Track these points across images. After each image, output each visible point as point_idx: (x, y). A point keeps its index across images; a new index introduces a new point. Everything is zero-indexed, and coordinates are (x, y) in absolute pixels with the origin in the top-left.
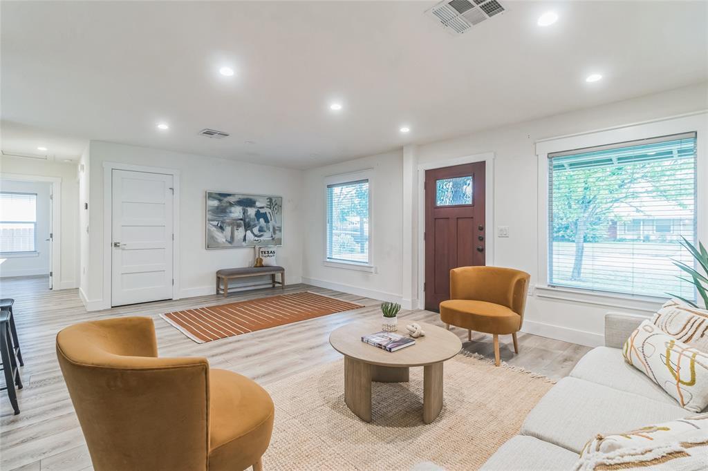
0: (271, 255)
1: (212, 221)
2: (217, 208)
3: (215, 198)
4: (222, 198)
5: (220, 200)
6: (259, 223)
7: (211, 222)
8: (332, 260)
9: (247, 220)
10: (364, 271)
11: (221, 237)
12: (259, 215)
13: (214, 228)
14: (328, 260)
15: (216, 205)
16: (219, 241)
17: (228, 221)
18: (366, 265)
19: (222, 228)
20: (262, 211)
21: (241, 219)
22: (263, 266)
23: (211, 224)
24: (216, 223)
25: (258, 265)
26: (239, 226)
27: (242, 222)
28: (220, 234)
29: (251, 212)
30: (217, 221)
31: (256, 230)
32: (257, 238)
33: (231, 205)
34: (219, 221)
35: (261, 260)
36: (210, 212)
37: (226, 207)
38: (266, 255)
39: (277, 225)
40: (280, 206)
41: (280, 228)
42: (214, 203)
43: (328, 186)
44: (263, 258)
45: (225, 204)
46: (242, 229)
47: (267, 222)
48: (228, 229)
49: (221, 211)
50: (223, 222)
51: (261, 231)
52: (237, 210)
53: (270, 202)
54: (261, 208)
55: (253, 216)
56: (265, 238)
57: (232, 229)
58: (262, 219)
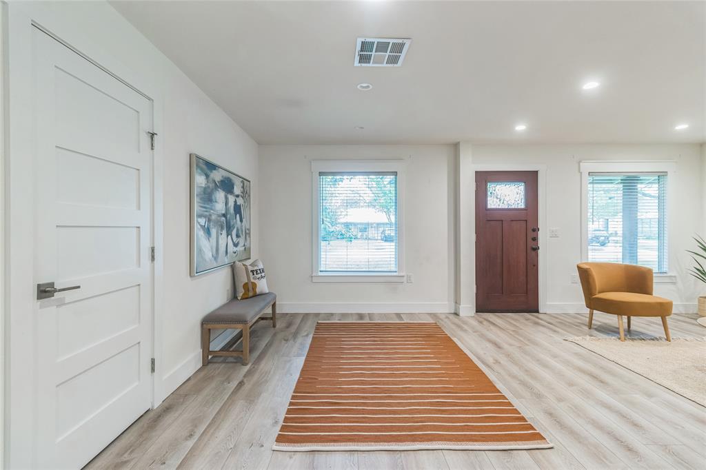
0: (263, 274)
1: (200, 216)
2: (205, 190)
3: (202, 170)
4: (208, 172)
5: (207, 176)
6: (236, 222)
7: (199, 220)
8: (323, 274)
9: (228, 216)
10: (390, 282)
11: (206, 246)
12: (237, 209)
15: (204, 185)
16: (206, 256)
18: (395, 274)
19: (208, 231)
20: (238, 202)
22: (255, 295)
23: (199, 224)
24: (203, 221)
25: (251, 294)
26: (222, 227)
27: (224, 219)
28: (207, 243)
30: (204, 217)
31: (234, 233)
32: (235, 249)
33: (216, 186)
34: (206, 217)
35: (254, 285)
37: (212, 192)
38: (259, 275)
39: (248, 227)
40: (249, 196)
41: (249, 230)
42: (200, 180)
43: (321, 174)
44: (256, 281)
45: (212, 185)
46: (224, 232)
47: (241, 221)
48: (214, 231)
49: (208, 197)
50: (209, 220)
51: (238, 236)
52: (220, 195)
53: (243, 187)
54: (238, 196)
55: (232, 211)
56: (240, 248)
57: (217, 233)
58: (238, 215)
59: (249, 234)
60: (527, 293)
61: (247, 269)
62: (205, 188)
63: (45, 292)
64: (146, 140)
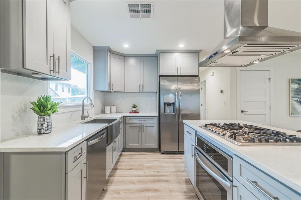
1: (294, 97)
2: (297, 89)
3: (296, 83)
7: (294, 99)
11: (298, 107)
13: (295, 103)
15: (297, 87)
16: (299, 111)
19: (300, 102)
23: (294, 100)
24: (296, 99)
30: (297, 98)
34: (298, 98)
36: (293, 92)
49: (300, 91)
63: (242, 112)
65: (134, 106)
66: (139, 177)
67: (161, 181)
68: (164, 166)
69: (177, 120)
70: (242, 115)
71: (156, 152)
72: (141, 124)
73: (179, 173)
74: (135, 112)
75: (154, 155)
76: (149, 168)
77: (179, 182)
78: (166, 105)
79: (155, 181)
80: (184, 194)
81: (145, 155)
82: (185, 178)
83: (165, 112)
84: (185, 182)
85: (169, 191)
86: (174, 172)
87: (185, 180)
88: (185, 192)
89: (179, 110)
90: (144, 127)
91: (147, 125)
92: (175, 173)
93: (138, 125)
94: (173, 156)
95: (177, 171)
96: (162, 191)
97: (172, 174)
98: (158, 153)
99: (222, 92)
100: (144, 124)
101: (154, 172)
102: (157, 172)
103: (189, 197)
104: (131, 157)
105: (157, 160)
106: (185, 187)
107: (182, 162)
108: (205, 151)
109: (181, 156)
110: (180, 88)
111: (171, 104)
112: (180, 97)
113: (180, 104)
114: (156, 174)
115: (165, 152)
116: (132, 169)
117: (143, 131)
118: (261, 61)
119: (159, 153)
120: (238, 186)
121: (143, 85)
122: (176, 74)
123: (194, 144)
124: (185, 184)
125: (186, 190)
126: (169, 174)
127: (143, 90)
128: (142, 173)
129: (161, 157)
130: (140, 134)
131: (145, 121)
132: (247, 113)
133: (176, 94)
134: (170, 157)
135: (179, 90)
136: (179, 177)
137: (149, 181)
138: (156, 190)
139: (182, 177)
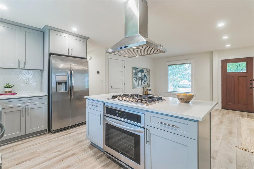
0: (150, 90)
4: (136, 69)
5: (136, 70)
6: (145, 79)
8: (169, 92)
9: (142, 77)
11: (136, 84)
12: (145, 76)
14: (168, 92)
16: (135, 85)
17: (137, 78)
19: (136, 80)
20: (145, 74)
21: (140, 77)
26: (140, 80)
27: (140, 78)
28: (136, 83)
29: (143, 74)
31: (144, 81)
32: (144, 84)
33: (138, 72)
35: (147, 92)
37: (137, 73)
38: (149, 90)
39: (149, 79)
40: (149, 72)
41: (149, 80)
42: (134, 71)
43: (169, 65)
44: (148, 91)
45: (137, 72)
46: (141, 81)
47: (146, 78)
48: (138, 81)
49: (136, 74)
50: (136, 78)
51: (145, 81)
52: (139, 74)
53: (147, 71)
54: (145, 73)
55: (143, 76)
56: (146, 84)
57: (139, 81)
58: (145, 77)
59: (149, 81)
60: (247, 105)
61: (146, 89)
62: (135, 73)
63: (112, 87)
64: (124, 67)
65: (8, 86)
66: (39, 165)
67: (68, 157)
68: (62, 143)
69: (69, 97)
70: (112, 89)
71: (46, 133)
72: (24, 107)
73: (80, 144)
74: (10, 93)
75: (45, 138)
76: (46, 151)
77: (84, 150)
78: (58, 84)
79: (63, 160)
80: (93, 158)
81: (32, 141)
82: (88, 146)
83: (56, 91)
84: (89, 148)
85: (81, 161)
86: (75, 144)
87: (88, 147)
88: (94, 156)
89: (72, 88)
90: (29, 109)
91: (33, 107)
92: (76, 146)
93: (20, 108)
94: (66, 132)
95: (78, 143)
96: (74, 165)
97: (74, 147)
98: (48, 135)
99: (98, 72)
100: (30, 106)
101: (55, 152)
102: (58, 151)
103: (98, 157)
104: (12, 150)
105: (51, 141)
106: (91, 152)
107: (77, 134)
108: (117, 116)
109: (74, 130)
110: (72, 68)
111: (62, 82)
112: (73, 76)
113: (73, 82)
114: (58, 153)
115: (57, 130)
116: (23, 162)
117: (28, 114)
118: (139, 56)
119: (50, 134)
120: (149, 129)
121: (25, 61)
122: (67, 54)
123: (102, 113)
124: (90, 150)
125: (93, 154)
126: (71, 148)
127: (24, 67)
128: (41, 159)
129: (55, 137)
130: (23, 119)
131: (30, 102)
132: (114, 88)
133: (69, 73)
134: (64, 134)
135: (71, 69)
136: (82, 147)
137: (55, 163)
138: (68, 167)
139: (84, 146)
